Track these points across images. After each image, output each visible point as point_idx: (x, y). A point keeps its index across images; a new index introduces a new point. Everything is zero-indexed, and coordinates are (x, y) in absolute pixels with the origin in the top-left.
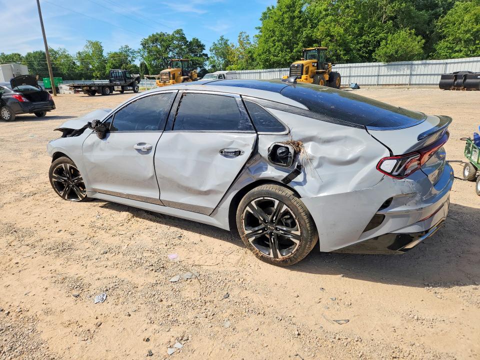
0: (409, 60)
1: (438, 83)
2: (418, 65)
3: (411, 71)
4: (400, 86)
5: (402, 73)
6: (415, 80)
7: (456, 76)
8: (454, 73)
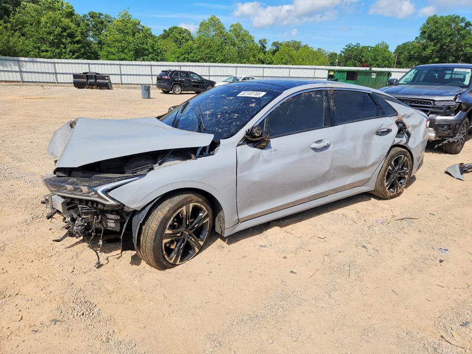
0: (14, 56)
1: (73, 82)
2: (25, 61)
3: (20, 67)
4: (11, 83)
5: (10, 69)
6: (27, 77)
7: (87, 76)
8: (84, 73)
